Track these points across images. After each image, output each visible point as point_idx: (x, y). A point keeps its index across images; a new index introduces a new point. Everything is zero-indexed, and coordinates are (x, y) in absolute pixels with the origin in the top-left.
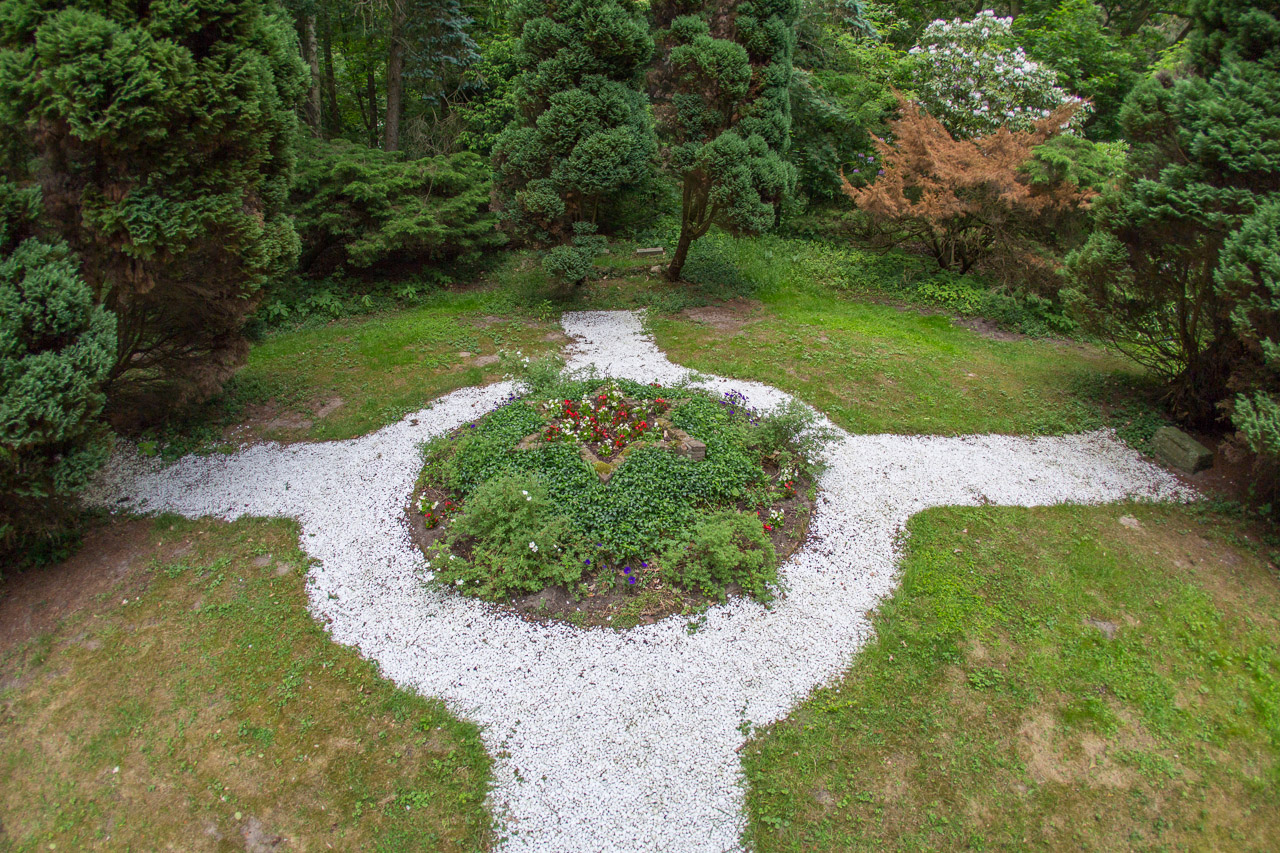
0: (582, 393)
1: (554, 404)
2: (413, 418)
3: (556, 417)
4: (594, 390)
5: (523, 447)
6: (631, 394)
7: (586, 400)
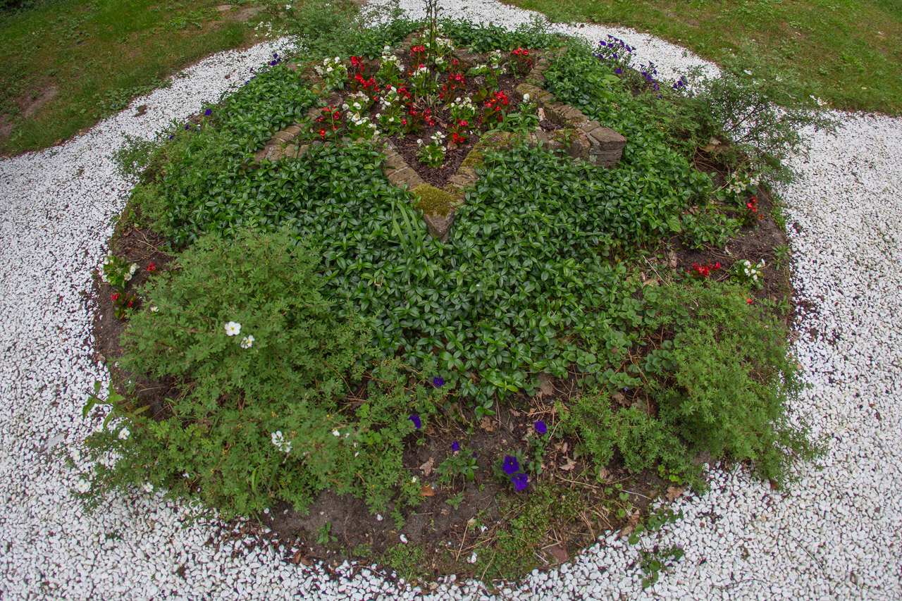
0: (381, 44)
1: (332, 65)
2: (142, 103)
3: (337, 90)
4: (401, 39)
5: (272, 155)
6: (465, 42)
7: (389, 56)
